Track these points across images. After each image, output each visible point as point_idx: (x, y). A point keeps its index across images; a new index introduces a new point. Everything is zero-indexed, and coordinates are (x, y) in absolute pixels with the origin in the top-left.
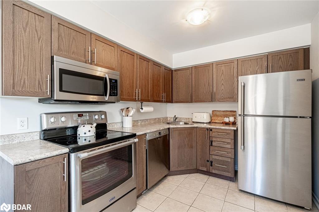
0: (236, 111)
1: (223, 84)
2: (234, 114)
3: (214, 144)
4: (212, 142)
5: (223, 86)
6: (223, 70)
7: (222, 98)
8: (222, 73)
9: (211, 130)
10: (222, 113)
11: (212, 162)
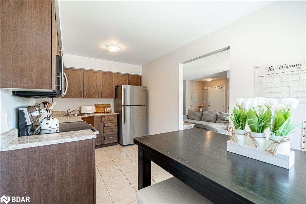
0: (110, 104)
1: (106, 87)
2: (109, 106)
3: (106, 125)
4: (105, 124)
5: (106, 88)
6: (106, 78)
7: (106, 95)
8: (106, 79)
9: (104, 117)
10: (102, 106)
11: (105, 137)
